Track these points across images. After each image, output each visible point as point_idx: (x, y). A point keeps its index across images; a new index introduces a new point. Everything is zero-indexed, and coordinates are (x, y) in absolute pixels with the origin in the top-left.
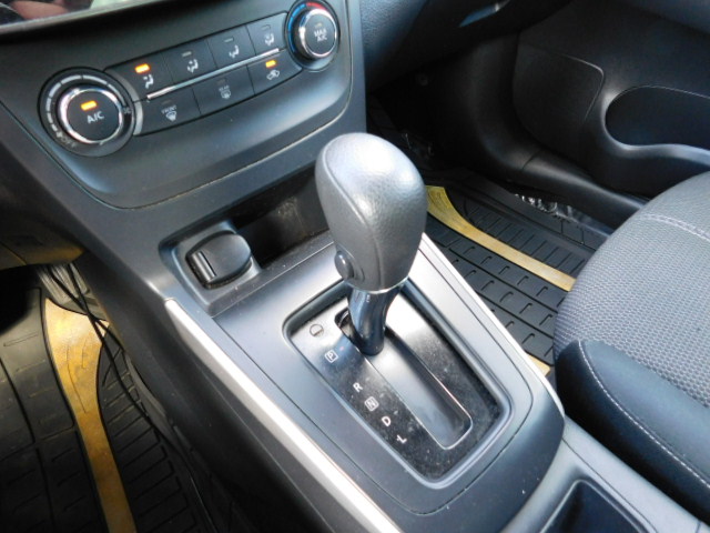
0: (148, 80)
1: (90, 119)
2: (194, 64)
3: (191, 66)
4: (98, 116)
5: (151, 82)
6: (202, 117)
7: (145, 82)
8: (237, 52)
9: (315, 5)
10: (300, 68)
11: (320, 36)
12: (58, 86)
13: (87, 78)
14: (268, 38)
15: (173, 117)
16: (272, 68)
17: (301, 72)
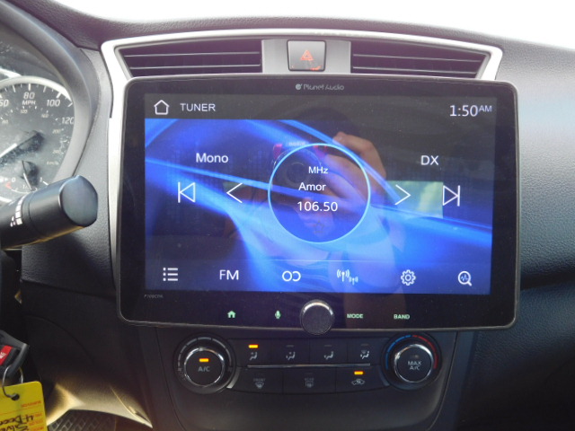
0: (254, 355)
1: (200, 369)
2: (292, 355)
3: (289, 355)
4: (206, 369)
5: (255, 357)
6: (283, 394)
7: (251, 355)
8: (331, 356)
9: (422, 338)
10: (387, 384)
11: (414, 366)
12: (195, 340)
13: (214, 340)
14: (364, 353)
15: (260, 386)
16: (359, 376)
17: (388, 387)
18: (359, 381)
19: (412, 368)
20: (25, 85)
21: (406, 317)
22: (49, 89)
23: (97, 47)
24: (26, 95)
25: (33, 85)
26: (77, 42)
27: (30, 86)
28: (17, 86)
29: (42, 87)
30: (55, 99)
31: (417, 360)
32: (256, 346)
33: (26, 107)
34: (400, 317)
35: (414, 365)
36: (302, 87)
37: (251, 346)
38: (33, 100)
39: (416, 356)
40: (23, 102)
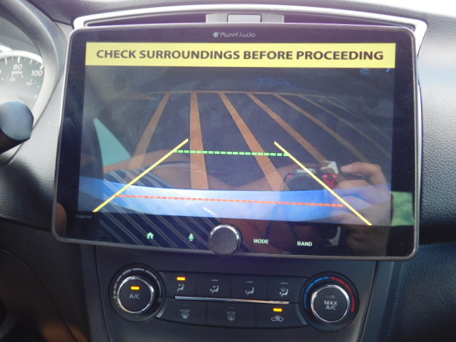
0: (181, 287)
1: (131, 296)
2: (216, 289)
3: (213, 289)
4: (136, 296)
5: (182, 289)
6: (206, 326)
7: (178, 287)
8: (252, 292)
9: (339, 280)
10: (305, 323)
11: (330, 306)
12: (130, 270)
13: (147, 271)
14: (283, 290)
15: (185, 317)
16: (277, 313)
17: (305, 326)
18: (278, 318)
19: (328, 307)
20: (16, 58)
21: (309, 244)
22: (34, 61)
23: (69, 22)
24: (15, 66)
25: (22, 58)
26: (52, 17)
27: (19, 59)
28: (9, 58)
29: (28, 59)
30: (39, 70)
31: (333, 300)
32: (183, 279)
33: (15, 76)
34: (303, 244)
35: (330, 304)
36: (219, 35)
37: (179, 279)
38: (20, 70)
39: (333, 297)
40: (13, 73)
